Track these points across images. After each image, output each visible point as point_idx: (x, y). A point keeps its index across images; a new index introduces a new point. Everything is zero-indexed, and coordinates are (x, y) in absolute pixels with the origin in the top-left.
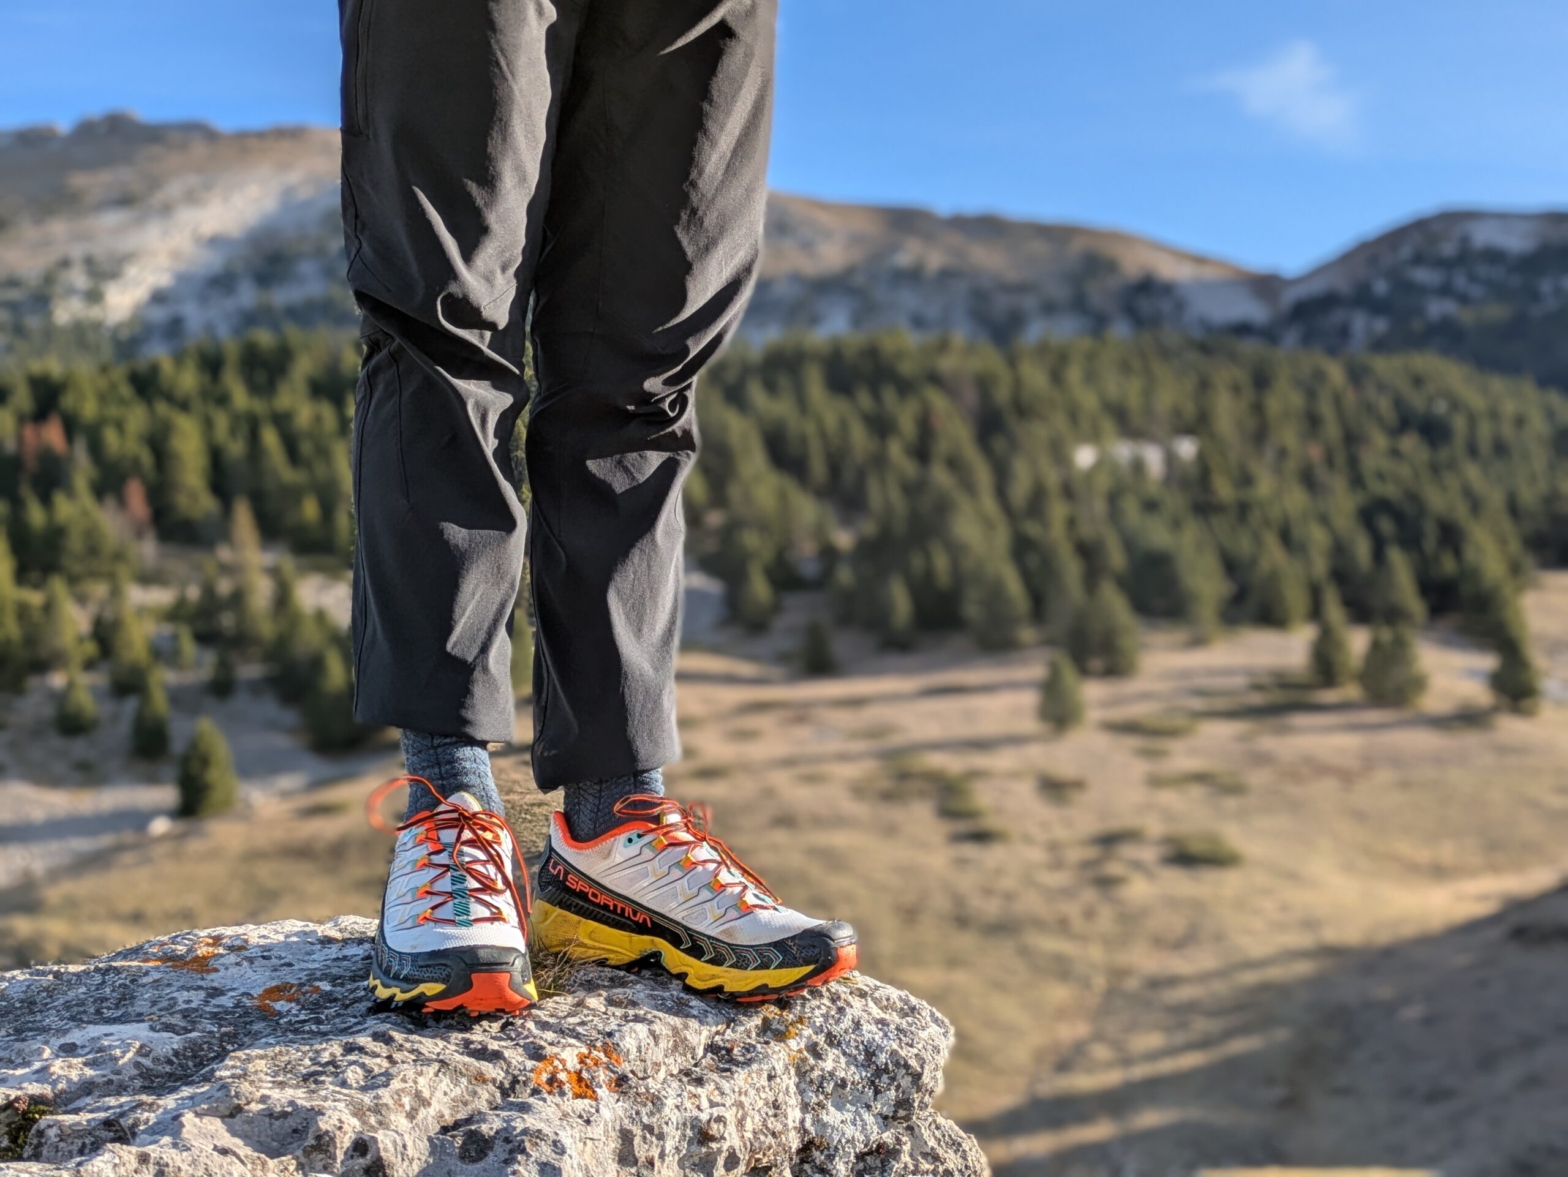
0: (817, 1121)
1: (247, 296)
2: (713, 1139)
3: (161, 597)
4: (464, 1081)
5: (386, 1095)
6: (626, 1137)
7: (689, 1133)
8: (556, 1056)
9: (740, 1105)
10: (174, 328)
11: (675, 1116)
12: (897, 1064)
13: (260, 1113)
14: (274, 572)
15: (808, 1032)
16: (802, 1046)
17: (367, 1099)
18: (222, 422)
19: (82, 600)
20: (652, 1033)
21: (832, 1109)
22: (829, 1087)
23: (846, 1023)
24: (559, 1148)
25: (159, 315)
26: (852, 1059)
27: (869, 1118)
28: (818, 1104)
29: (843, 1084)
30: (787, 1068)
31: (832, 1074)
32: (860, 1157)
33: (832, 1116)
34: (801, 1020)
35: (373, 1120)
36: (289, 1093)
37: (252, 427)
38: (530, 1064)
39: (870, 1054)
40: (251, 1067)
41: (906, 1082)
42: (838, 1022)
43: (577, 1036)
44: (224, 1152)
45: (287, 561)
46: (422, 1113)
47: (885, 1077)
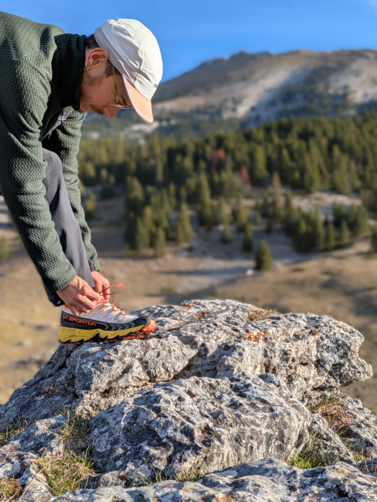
0: (321, 355)
1: (280, 107)
2: (288, 354)
3: (251, 203)
4: (229, 335)
5: (210, 336)
6: (265, 351)
7: (282, 352)
8: (251, 332)
9: (297, 348)
10: (257, 119)
11: (278, 348)
12: (344, 344)
13: (185, 336)
14: (285, 195)
15: (321, 334)
16: (319, 337)
17: (206, 336)
18: (270, 147)
19: (228, 203)
20: (277, 330)
21: (326, 353)
22: (325, 347)
23: (332, 333)
24: (244, 350)
25: (253, 115)
26: (332, 342)
27: (336, 356)
28: (322, 351)
29: (329, 347)
30: (313, 342)
31: (326, 344)
32: (334, 365)
33: (325, 354)
34: (320, 331)
35: (206, 340)
36: (192, 333)
37: (279, 149)
38: (245, 333)
39: (337, 341)
40: (187, 328)
41: (346, 349)
42: (329, 332)
43: (259, 329)
44: (175, 342)
45: (289, 192)
46: (219, 340)
47: (341, 347)
